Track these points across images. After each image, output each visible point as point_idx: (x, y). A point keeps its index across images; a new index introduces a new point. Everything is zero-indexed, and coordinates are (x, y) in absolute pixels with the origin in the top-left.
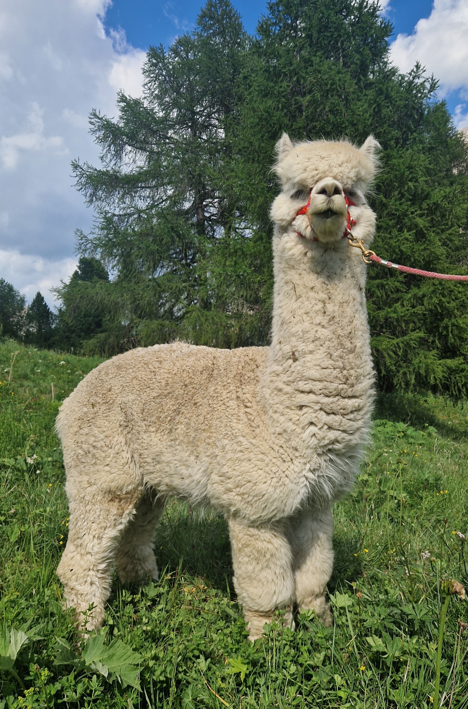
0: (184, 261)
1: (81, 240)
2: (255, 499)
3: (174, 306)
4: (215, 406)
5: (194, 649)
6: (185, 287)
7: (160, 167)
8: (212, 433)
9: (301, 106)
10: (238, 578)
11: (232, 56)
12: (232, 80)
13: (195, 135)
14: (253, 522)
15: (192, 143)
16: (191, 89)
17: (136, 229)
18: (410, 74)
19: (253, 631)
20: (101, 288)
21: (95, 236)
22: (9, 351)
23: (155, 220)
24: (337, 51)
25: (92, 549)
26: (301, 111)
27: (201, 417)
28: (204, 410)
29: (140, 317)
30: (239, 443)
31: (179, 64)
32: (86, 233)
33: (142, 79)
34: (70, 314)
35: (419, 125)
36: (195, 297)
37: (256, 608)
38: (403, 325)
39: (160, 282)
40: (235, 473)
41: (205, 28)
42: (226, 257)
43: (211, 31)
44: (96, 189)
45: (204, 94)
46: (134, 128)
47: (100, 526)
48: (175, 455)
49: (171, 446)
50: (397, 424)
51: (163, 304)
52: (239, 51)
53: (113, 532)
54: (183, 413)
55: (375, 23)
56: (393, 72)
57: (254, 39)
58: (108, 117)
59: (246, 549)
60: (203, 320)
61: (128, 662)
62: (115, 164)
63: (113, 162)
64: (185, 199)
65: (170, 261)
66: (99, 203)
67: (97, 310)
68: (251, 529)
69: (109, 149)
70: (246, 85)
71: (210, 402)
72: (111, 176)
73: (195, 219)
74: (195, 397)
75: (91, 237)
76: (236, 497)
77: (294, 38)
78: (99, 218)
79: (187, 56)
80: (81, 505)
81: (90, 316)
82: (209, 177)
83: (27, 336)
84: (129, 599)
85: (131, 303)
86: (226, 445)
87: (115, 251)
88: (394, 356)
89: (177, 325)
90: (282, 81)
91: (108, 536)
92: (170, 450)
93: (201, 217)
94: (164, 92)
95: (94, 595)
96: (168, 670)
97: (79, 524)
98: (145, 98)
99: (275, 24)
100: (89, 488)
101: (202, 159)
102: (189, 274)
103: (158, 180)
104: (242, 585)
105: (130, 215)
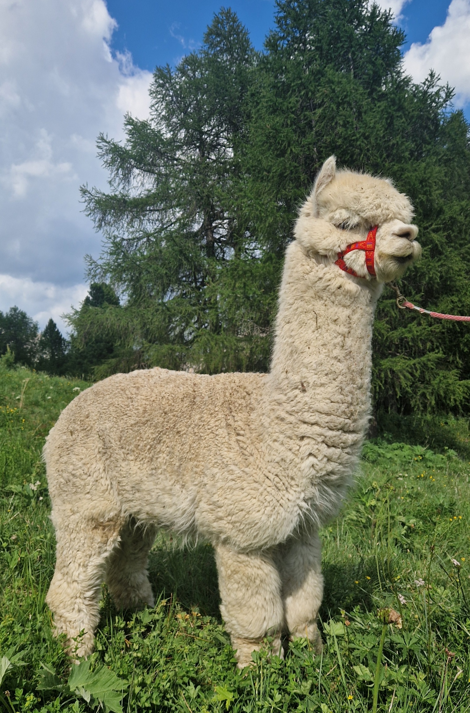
0: (194, 284)
1: (91, 265)
2: (247, 527)
3: (184, 330)
4: (202, 435)
5: (184, 676)
6: (195, 311)
7: (168, 189)
8: (199, 461)
9: (311, 121)
10: (226, 606)
11: (240, 73)
12: (240, 98)
13: (203, 156)
14: (244, 549)
15: (200, 164)
16: (198, 108)
17: (145, 254)
18: (424, 83)
19: (242, 658)
20: (111, 313)
21: (104, 261)
22: (21, 378)
23: (163, 243)
24: (348, 63)
25: (78, 577)
26: (311, 128)
27: (187, 447)
28: (190, 439)
29: (150, 342)
30: (231, 472)
31: (186, 83)
32: (96, 257)
33: (149, 100)
34: (81, 340)
35: (436, 137)
36: (205, 321)
37: (246, 635)
38: (420, 345)
39: (169, 306)
40: (226, 501)
41: (212, 46)
42: (235, 279)
43: (218, 48)
44: (104, 214)
45: (211, 114)
46: (142, 150)
47: (85, 554)
48: (157, 484)
49: (152, 475)
50: (415, 447)
51: (174, 329)
52: (246, 68)
53: (99, 560)
54: (165, 442)
55: (388, 32)
56: (407, 81)
57: (261, 54)
58: (116, 141)
59: (235, 576)
60: (213, 343)
61: (111, 688)
62: (123, 189)
63: (121, 186)
64: (194, 221)
65: (180, 284)
66: (108, 228)
67: (107, 335)
68: (240, 556)
69: (117, 173)
70: (253, 103)
71: (196, 431)
72: (119, 201)
73: (204, 242)
74: (178, 426)
75: (100, 262)
76: (227, 525)
77: (303, 52)
78: (107, 243)
79: (194, 75)
80: (66, 533)
81: (101, 342)
82: (218, 197)
83: (40, 363)
84: (122, 626)
85: (141, 328)
86: (216, 474)
87: (124, 276)
88: (410, 377)
89: (187, 349)
90: (290, 97)
91: (93, 564)
92: (150, 479)
93: (210, 239)
94: (171, 113)
95: (83, 622)
96: (154, 696)
97: (64, 553)
98: (152, 119)
99: (283, 38)
100: (73, 517)
101: (211, 180)
102: (199, 297)
103: (166, 202)
104: (231, 613)
105: (139, 239)
